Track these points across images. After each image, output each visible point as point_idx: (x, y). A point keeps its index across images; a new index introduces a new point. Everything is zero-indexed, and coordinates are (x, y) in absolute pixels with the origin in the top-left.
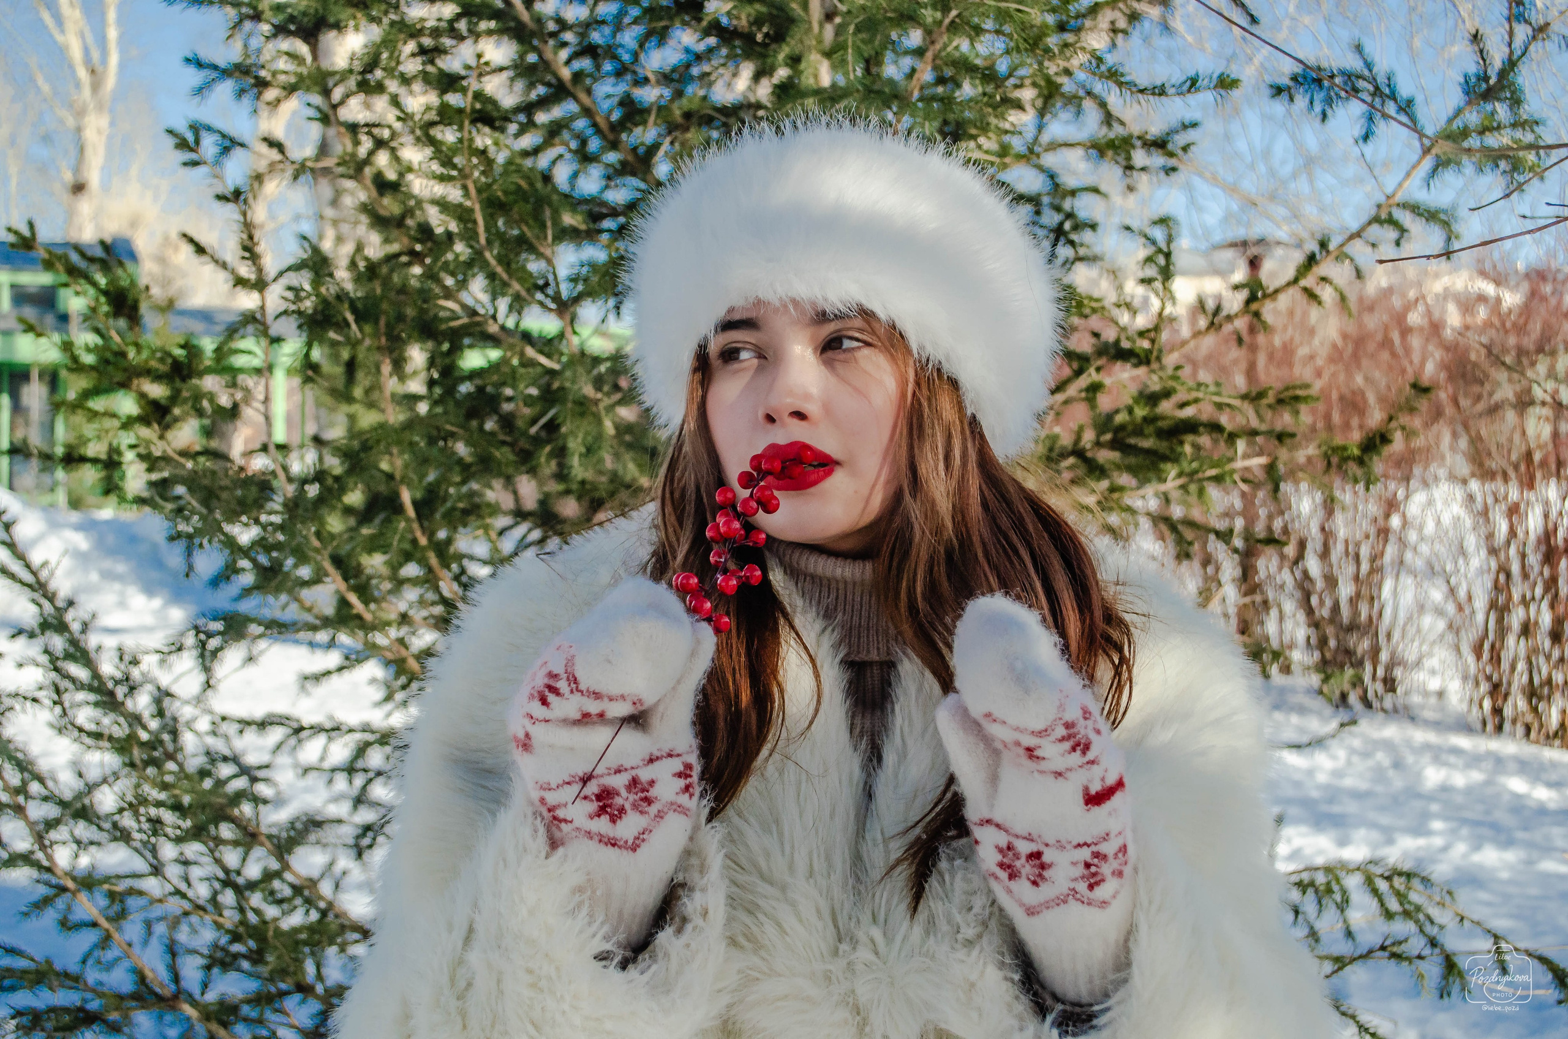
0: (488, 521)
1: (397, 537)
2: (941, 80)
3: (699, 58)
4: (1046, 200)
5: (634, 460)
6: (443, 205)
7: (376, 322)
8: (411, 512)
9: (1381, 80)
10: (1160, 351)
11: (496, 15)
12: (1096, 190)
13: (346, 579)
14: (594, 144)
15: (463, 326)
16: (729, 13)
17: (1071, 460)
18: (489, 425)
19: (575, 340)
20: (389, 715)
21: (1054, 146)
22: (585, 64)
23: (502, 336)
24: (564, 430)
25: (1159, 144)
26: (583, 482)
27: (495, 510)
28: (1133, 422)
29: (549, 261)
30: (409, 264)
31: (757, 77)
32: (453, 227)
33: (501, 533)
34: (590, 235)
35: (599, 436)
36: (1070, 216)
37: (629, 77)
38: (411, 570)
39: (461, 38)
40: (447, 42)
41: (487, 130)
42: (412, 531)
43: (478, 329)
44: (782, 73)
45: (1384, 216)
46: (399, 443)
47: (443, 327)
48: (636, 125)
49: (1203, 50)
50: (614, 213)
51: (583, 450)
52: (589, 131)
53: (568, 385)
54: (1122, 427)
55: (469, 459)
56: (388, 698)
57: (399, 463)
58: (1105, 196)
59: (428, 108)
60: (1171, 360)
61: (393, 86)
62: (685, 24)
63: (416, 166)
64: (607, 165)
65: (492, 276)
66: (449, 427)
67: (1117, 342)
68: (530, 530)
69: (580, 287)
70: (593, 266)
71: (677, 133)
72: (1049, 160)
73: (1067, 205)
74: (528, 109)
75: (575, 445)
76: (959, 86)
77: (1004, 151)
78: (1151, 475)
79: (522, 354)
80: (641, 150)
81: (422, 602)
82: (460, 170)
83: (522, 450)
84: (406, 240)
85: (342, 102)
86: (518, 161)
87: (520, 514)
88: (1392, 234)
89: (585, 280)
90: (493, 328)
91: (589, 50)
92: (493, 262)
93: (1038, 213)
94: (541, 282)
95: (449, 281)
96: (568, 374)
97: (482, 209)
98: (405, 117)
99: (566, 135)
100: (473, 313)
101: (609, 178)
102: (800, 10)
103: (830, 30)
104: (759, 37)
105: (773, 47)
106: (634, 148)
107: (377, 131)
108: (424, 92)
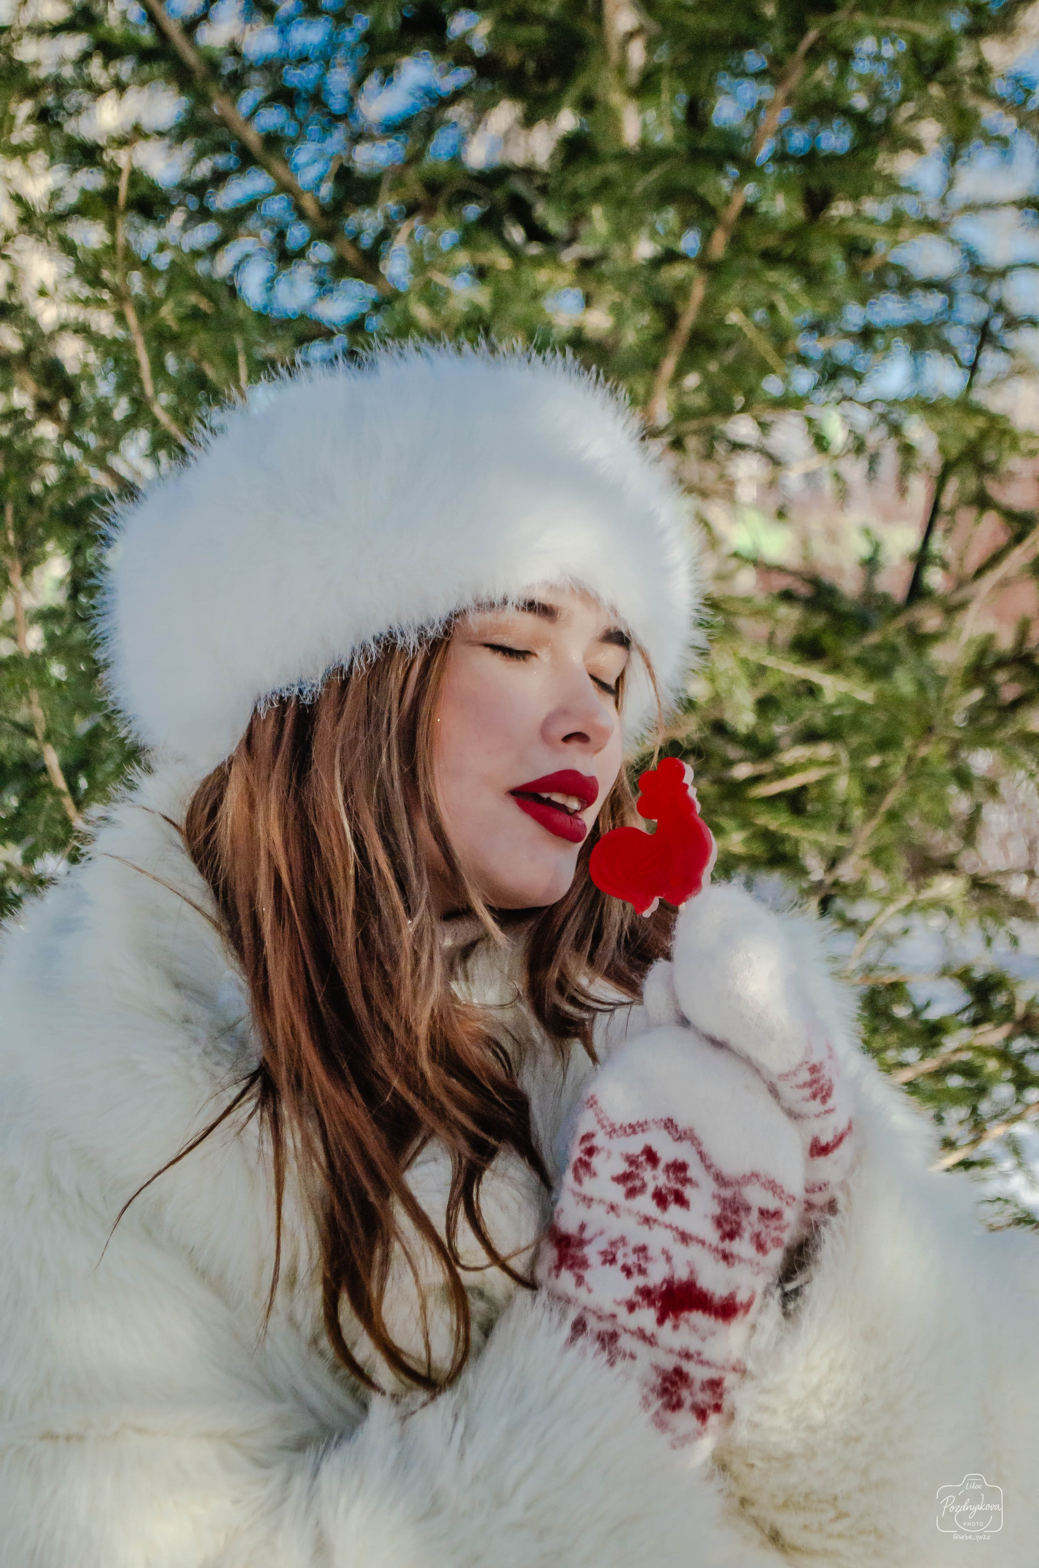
1: (43, 818)
3: (443, 101)
8: (60, 783)
21: (972, 208)
31: (528, 121)
36: (1000, 307)
37: (341, 131)
39: (98, 92)
40: (78, 97)
42: (60, 809)
44: (566, 122)
50: (328, 333)
52: (289, 215)
59: (55, 195)
64: (319, 264)
65: (156, 432)
71: (420, 217)
73: (995, 291)
74: (199, 189)
77: (897, 221)
80: (366, 241)
82: (113, 291)
91: (283, 96)
93: (952, 304)
99: (254, 222)
101: (321, 283)
102: (590, 30)
103: (637, 55)
104: (531, 66)
105: (552, 85)
106: (355, 240)
108: (49, 169)
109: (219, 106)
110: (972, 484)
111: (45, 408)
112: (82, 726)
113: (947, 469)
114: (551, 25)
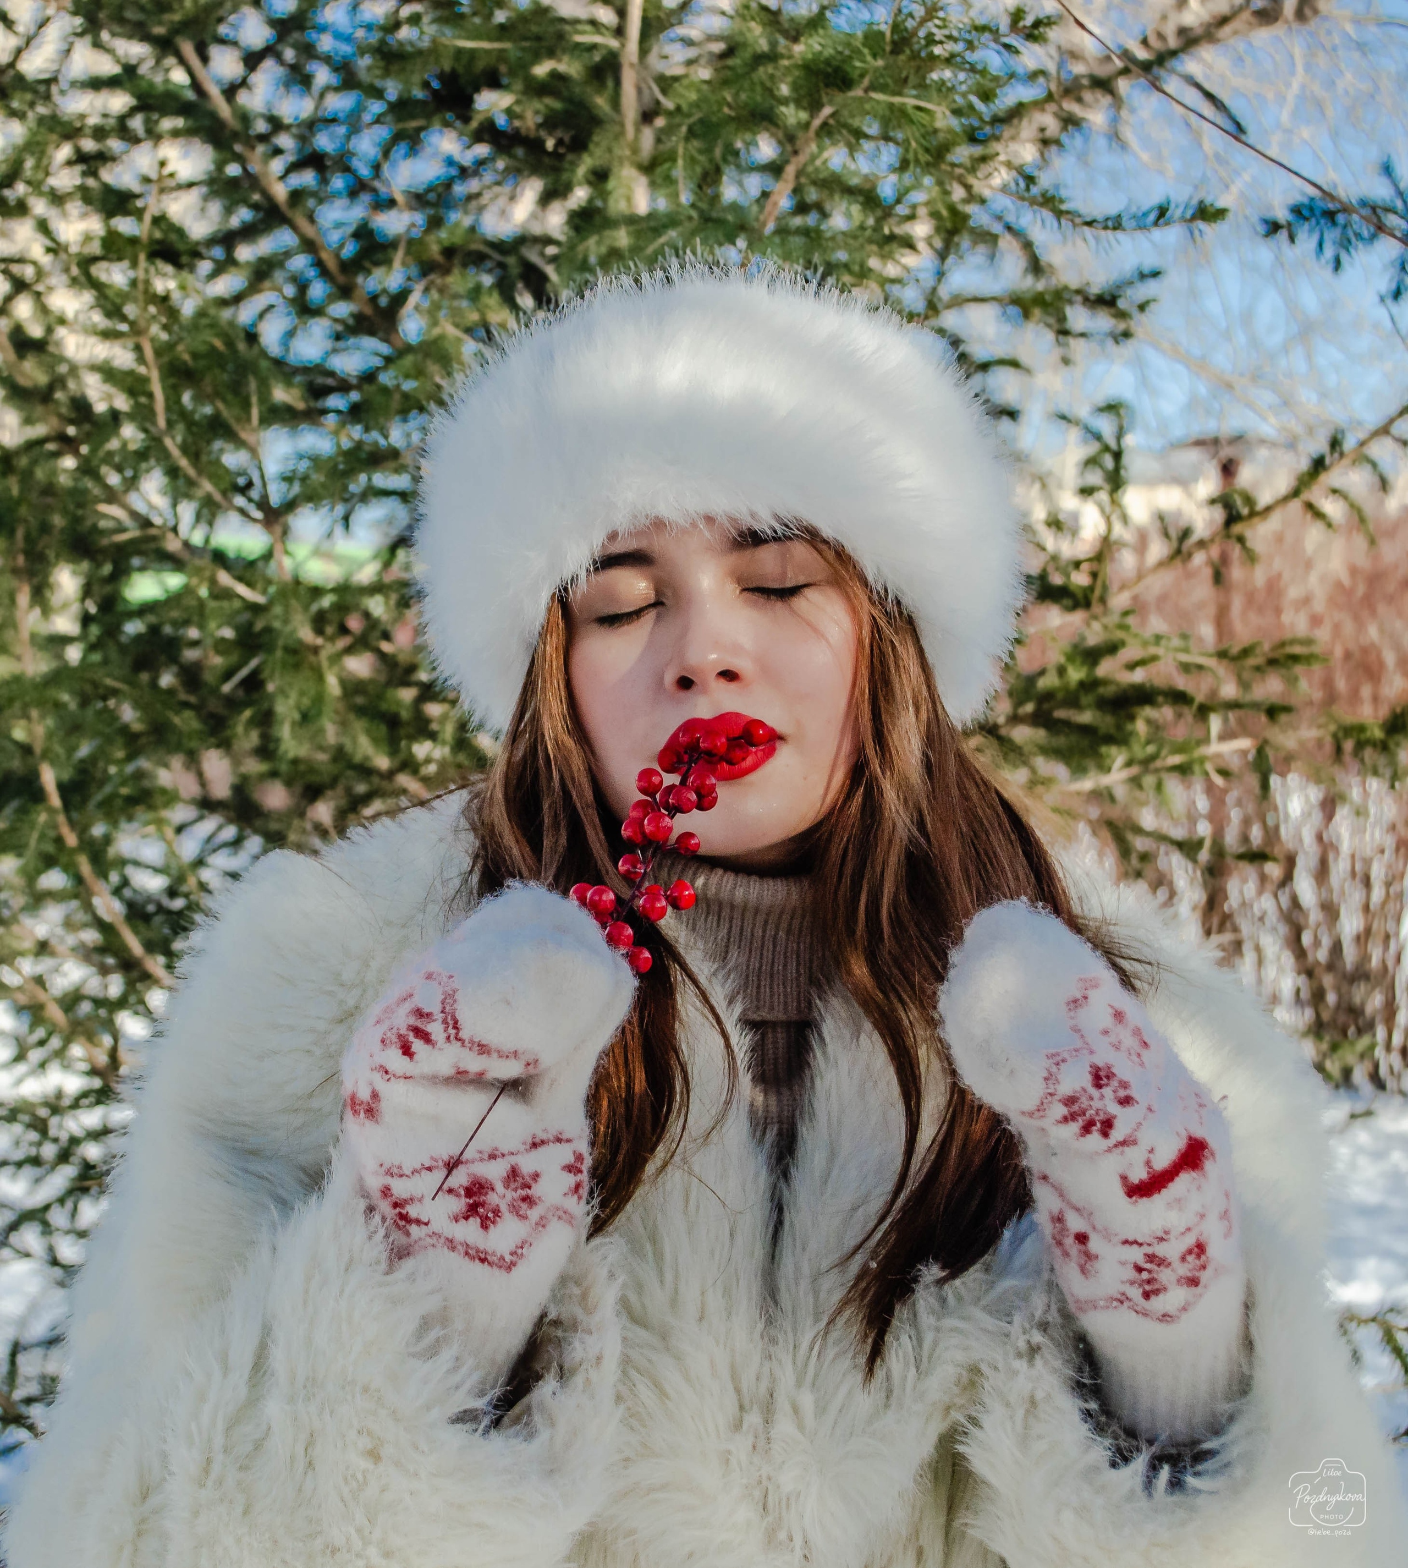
0: (166, 814)
1: (35, 835)
2: (802, 208)
3: (464, 173)
5: (368, 732)
6: (108, 373)
7: (11, 533)
8: (55, 800)
10: (1105, 588)
11: (185, 109)
12: (1014, 364)
14: (318, 290)
15: (132, 542)
16: (509, 112)
18: (167, 680)
19: (287, 563)
20: (19, 1081)
21: (959, 301)
22: (307, 178)
23: (186, 556)
24: (271, 687)
25: (1107, 301)
26: (295, 762)
27: (170, 798)
28: (1065, 688)
29: (253, 451)
30: (57, 455)
31: (546, 198)
32: (122, 403)
33: (180, 829)
34: (312, 416)
35: (319, 699)
37: (365, 198)
38: (54, 879)
39: (133, 139)
40: (115, 144)
41: (169, 269)
42: (55, 826)
43: (153, 545)
44: (580, 195)
46: (41, 703)
47: (105, 542)
48: (377, 264)
49: (1161, 172)
50: (344, 386)
51: (297, 716)
52: (311, 273)
53: (277, 624)
54: (1048, 696)
55: (137, 727)
56: (20, 1057)
57: (40, 730)
58: (1028, 371)
59: (88, 238)
60: (1119, 601)
61: (39, 207)
62: (447, 124)
63: (70, 314)
64: (336, 320)
65: (173, 472)
66: (109, 682)
67: (1046, 574)
68: (220, 828)
69: (296, 488)
70: (315, 460)
71: (434, 277)
72: (950, 319)
74: (228, 239)
75: (285, 709)
76: (825, 215)
78: (1090, 763)
79: (213, 582)
80: (384, 300)
81: (69, 924)
82: (132, 324)
83: (212, 716)
84: (54, 422)
86: (212, 311)
87: (207, 805)
89: (304, 479)
90: (172, 545)
91: (313, 160)
92: (175, 452)
94: (241, 481)
95: (114, 479)
96: (278, 610)
97: (163, 379)
98: (55, 249)
99: (279, 276)
100: (146, 523)
101: (338, 337)
102: (607, 106)
103: (648, 135)
104: (550, 143)
105: (569, 159)
106: (374, 298)
107: (15, 269)
108: (84, 216)
109: (252, 164)
112: (82, 749)
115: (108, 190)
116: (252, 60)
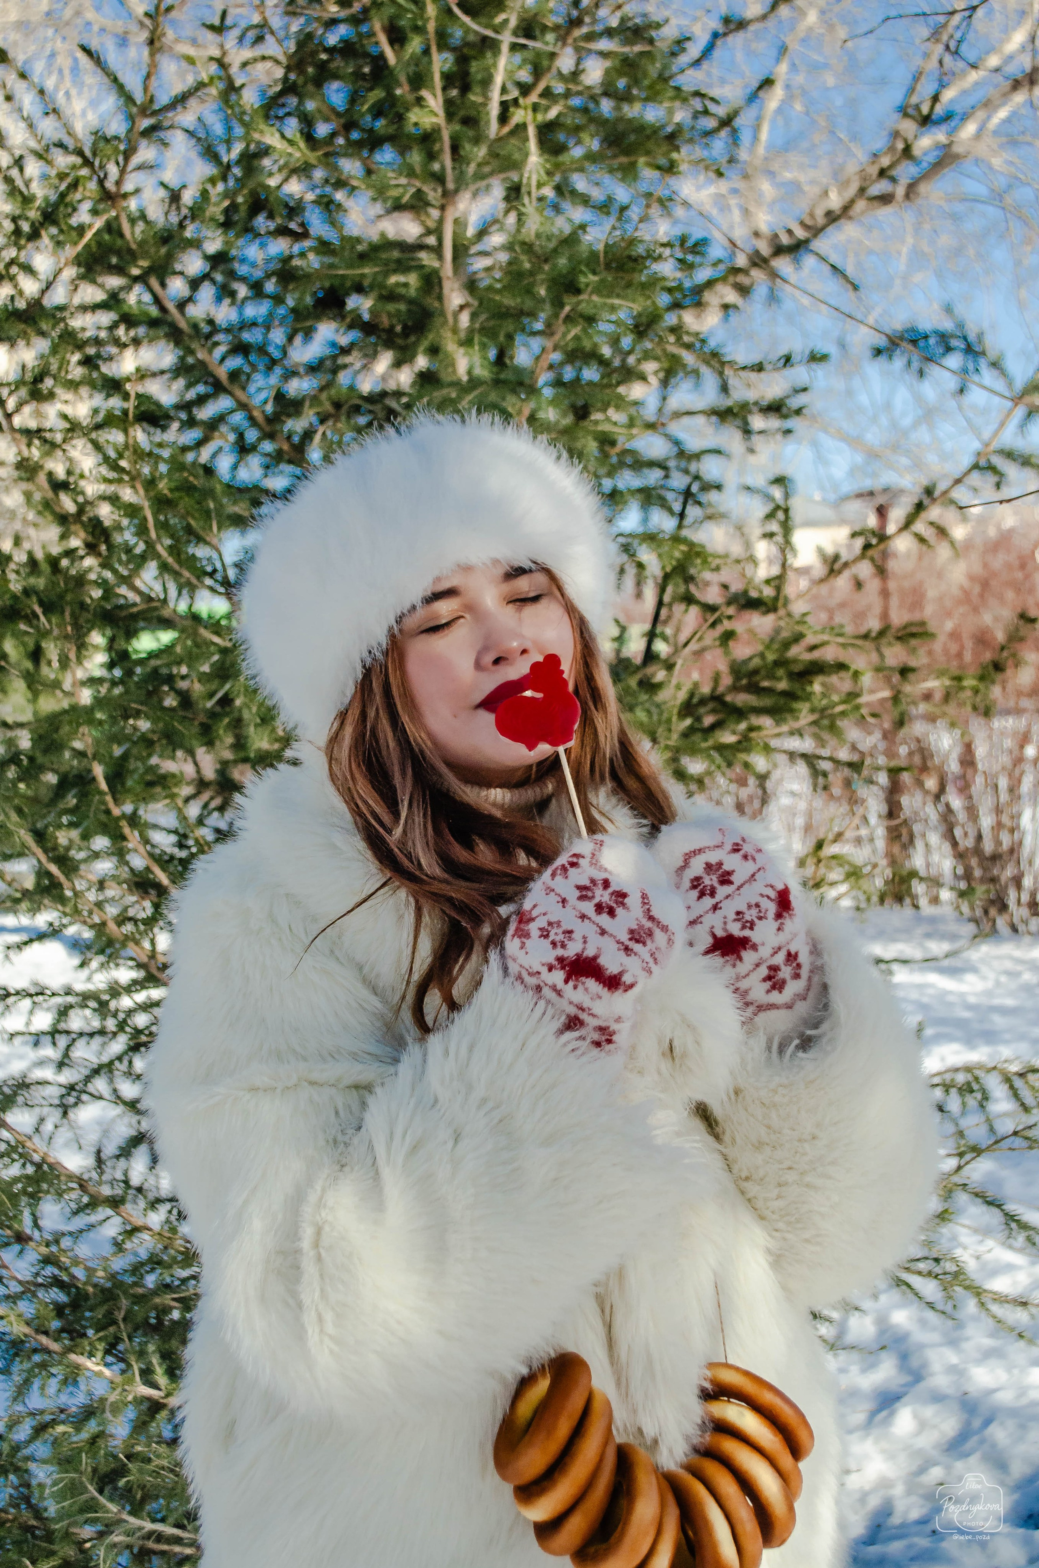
0: (175, 791)
1: (93, 810)
3: (342, 351)
4: (672, 464)
6: (114, 501)
7: (62, 613)
8: (104, 786)
9: (972, 337)
10: (786, 598)
12: (718, 452)
13: (46, 851)
14: (251, 436)
15: (140, 612)
16: (371, 309)
17: (711, 705)
18: (169, 702)
21: (677, 415)
23: (175, 619)
24: (238, 702)
25: (775, 408)
26: (259, 750)
27: (179, 781)
28: (765, 666)
29: (213, 546)
31: (398, 364)
33: (186, 801)
34: (253, 520)
36: (697, 477)
37: (279, 371)
38: (101, 842)
39: (123, 346)
40: (108, 349)
42: (104, 803)
43: (155, 614)
44: (422, 362)
45: (983, 463)
46: (89, 722)
47: (121, 614)
48: (289, 416)
52: (246, 424)
54: (755, 673)
55: (152, 735)
56: (84, 964)
57: (90, 741)
58: (727, 455)
59: (96, 411)
60: (796, 607)
62: (329, 319)
64: (265, 455)
65: (162, 565)
66: (133, 705)
67: (745, 592)
71: (330, 423)
72: (673, 428)
73: (693, 467)
74: (188, 407)
75: (250, 717)
77: (631, 424)
78: (788, 716)
79: (196, 636)
80: (296, 439)
83: (202, 725)
85: (18, 410)
87: (201, 785)
88: (992, 479)
90: (166, 613)
91: (241, 348)
92: (164, 554)
93: (667, 477)
94: (209, 569)
95: (124, 571)
99: (223, 428)
100: (150, 599)
101: (267, 467)
102: (436, 304)
103: (465, 319)
104: (399, 329)
105: (413, 339)
106: (289, 438)
107: (48, 435)
108: (91, 396)
109: (201, 355)
110: (682, 589)
111: (92, 548)
112: (118, 751)
113: (667, 577)
114: (411, 302)
115: (105, 378)
116: (195, 284)
